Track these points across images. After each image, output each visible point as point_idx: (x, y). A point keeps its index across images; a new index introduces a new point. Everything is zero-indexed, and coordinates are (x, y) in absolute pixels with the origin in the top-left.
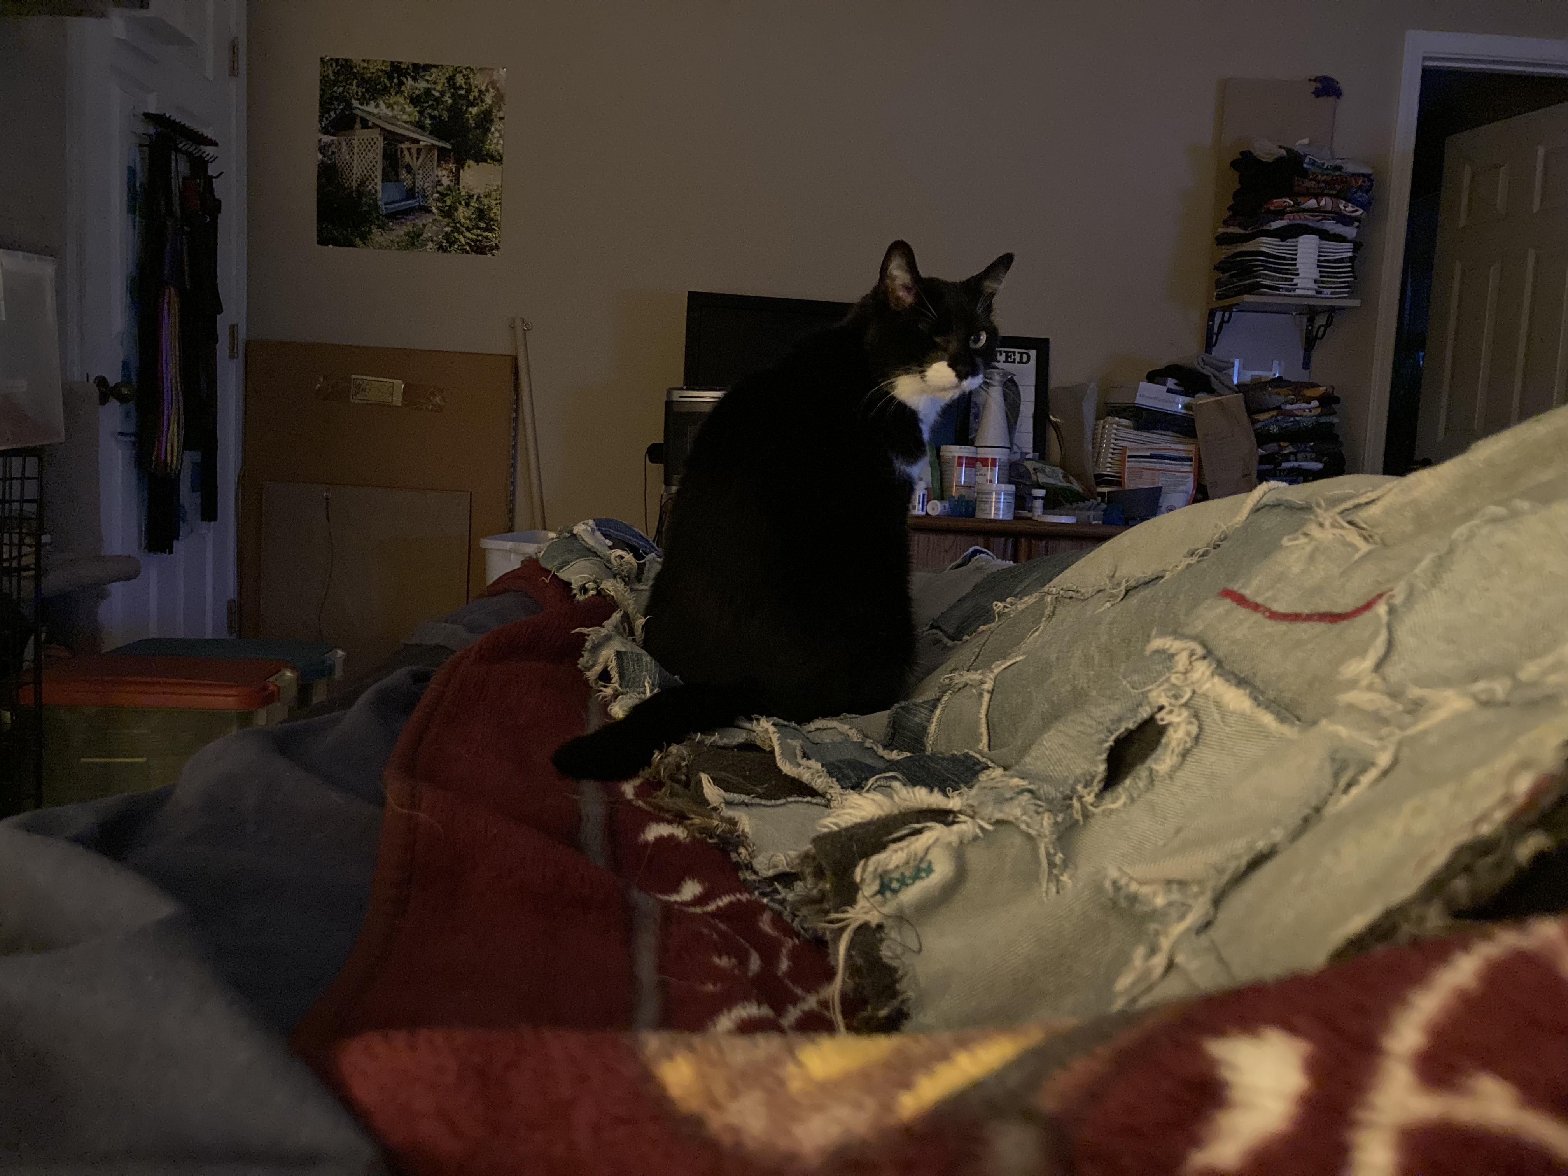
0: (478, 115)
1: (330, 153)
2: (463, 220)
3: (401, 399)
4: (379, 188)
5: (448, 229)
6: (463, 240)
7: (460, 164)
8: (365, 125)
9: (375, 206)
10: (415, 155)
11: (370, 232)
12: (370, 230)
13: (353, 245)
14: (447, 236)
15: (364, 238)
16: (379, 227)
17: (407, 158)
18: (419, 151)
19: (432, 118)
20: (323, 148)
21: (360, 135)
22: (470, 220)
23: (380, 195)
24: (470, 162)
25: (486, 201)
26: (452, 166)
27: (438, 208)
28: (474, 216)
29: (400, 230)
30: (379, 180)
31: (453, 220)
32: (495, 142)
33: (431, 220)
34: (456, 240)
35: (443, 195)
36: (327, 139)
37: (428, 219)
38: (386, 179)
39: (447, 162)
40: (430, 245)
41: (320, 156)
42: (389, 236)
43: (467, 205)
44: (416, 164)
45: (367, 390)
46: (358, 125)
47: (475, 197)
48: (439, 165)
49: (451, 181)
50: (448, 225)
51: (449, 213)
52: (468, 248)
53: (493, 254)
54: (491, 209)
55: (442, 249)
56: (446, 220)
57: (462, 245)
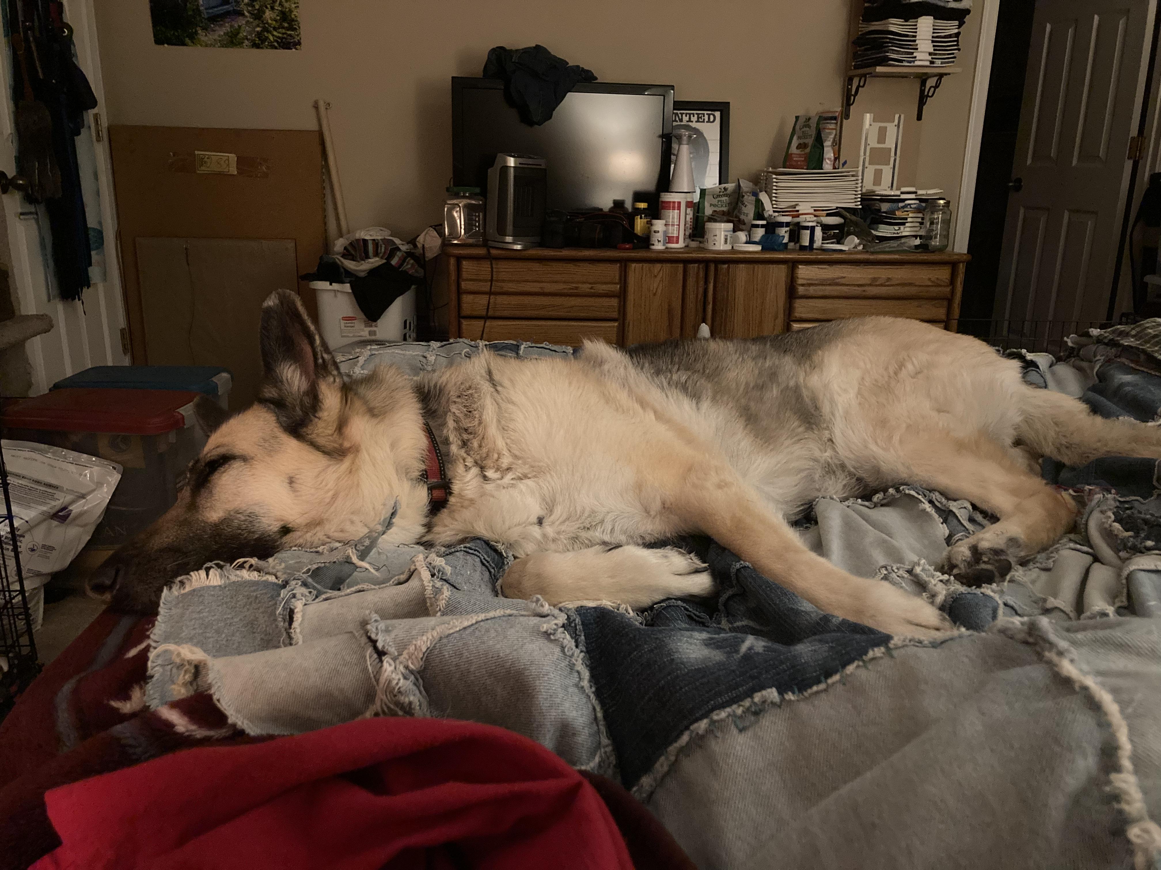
2: (270, 21)
3: (235, 169)
5: (258, 29)
6: (271, 38)
9: (198, 11)
11: (196, 33)
12: (196, 31)
13: (184, 44)
14: (259, 35)
15: (192, 38)
16: (205, 29)
22: (276, 21)
25: (287, 5)
27: (249, 12)
28: (279, 18)
29: (221, 31)
31: (262, 21)
33: (244, 22)
34: (267, 38)
37: (242, 21)
40: (246, 42)
42: (212, 37)
43: (272, 8)
45: (209, 164)
47: (278, 2)
50: (258, 26)
51: (258, 16)
52: (276, 44)
53: (296, 49)
54: (291, 11)
55: (255, 46)
56: (257, 22)
57: (271, 42)
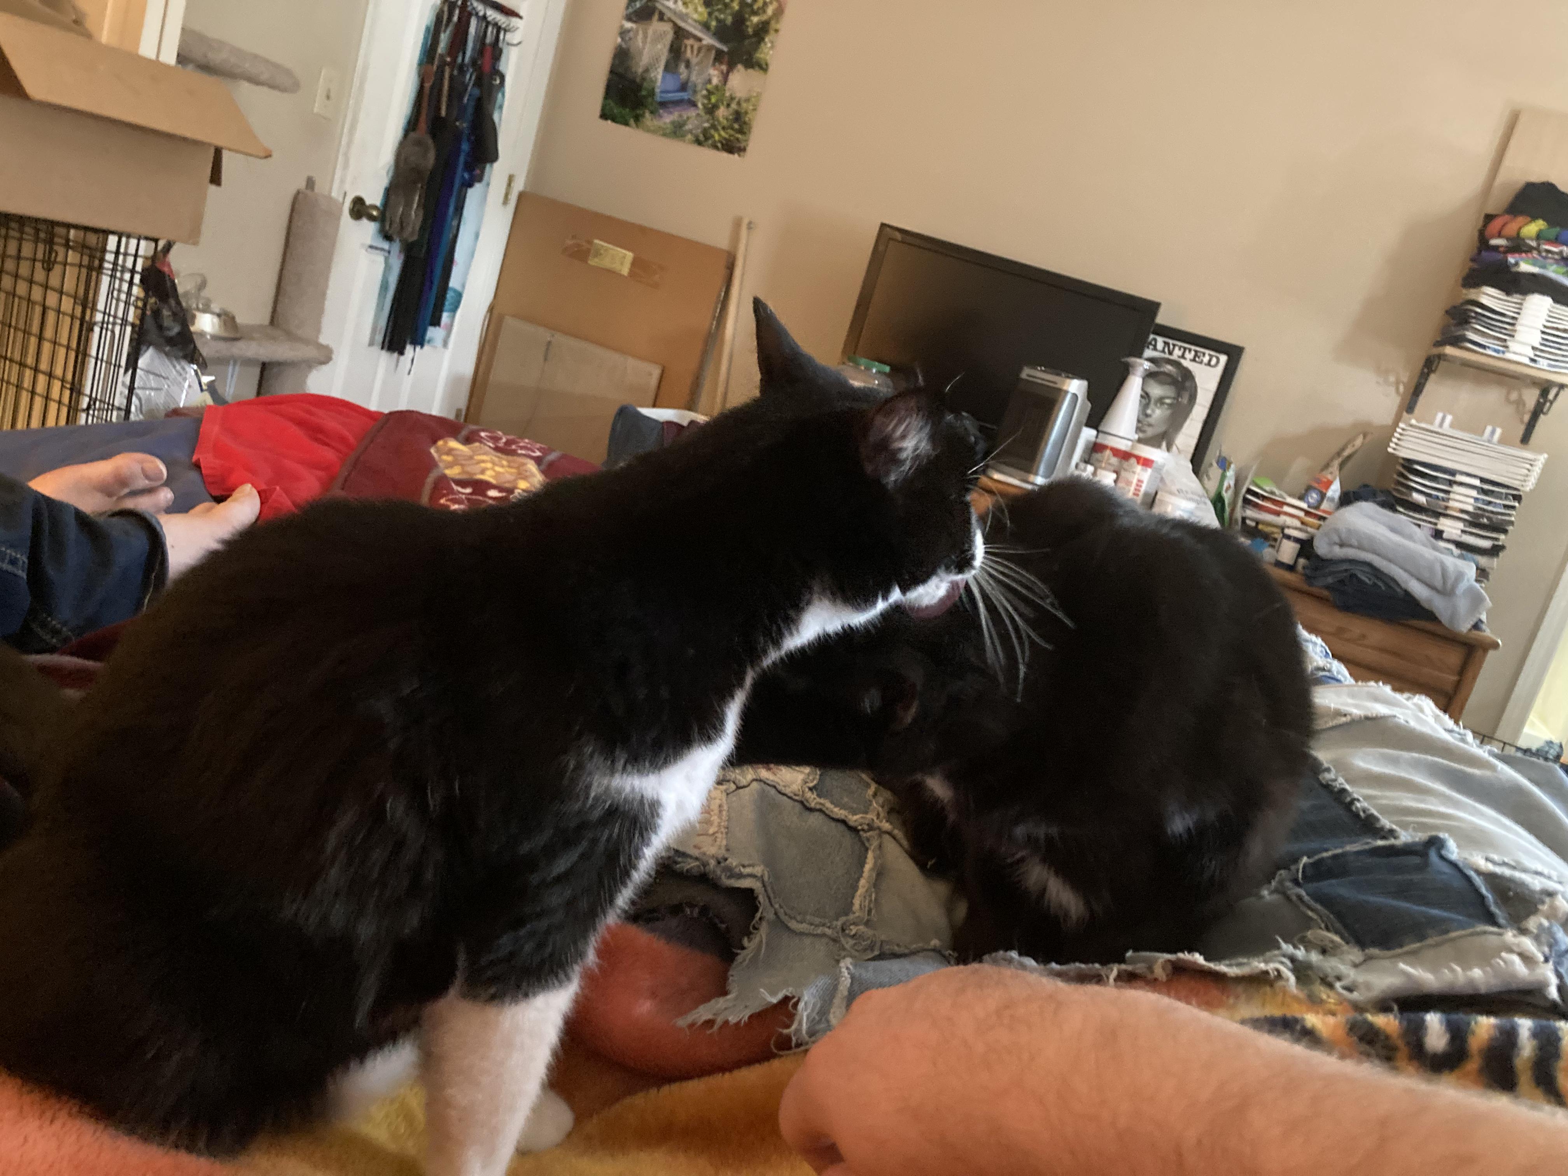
0: (757, 24)
1: (627, 39)
2: (721, 119)
3: (627, 270)
4: (660, 77)
5: (706, 125)
6: (717, 137)
7: (731, 67)
8: (661, 18)
9: (652, 93)
10: (695, 52)
11: (643, 116)
12: (644, 113)
13: (626, 124)
14: (705, 132)
15: (637, 119)
16: (652, 112)
17: (689, 54)
18: (699, 50)
19: (718, 20)
20: (623, 33)
21: (656, 26)
22: (727, 119)
23: (659, 83)
24: (740, 67)
25: (744, 105)
26: (724, 68)
27: (703, 104)
28: (731, 117)
29: (668, 118)
30: (661, 70)
31: (713, 119)
32: (767, 52)
33: (694, 114)
34: (713, 136)
35: (710, 93)
36: (628, 25)
37: (692, 113)
38: (667, 68)
39: (721, 63)
40: (689, 137)
41: (619, 40)
42: (657, 123)
43: (728, 105)
44: (694, 61)
45: (603, 257)
46: (656, 17)
47: (737, 100)
48: (714, 65)
49: (720, 81)
50: (708, 121)
51: (711, 110)
52: (719, 145)
53: (739, 155)
54: (746, 113)
55: (699, 142)
56: (708, 116)
57: (715, 141)
